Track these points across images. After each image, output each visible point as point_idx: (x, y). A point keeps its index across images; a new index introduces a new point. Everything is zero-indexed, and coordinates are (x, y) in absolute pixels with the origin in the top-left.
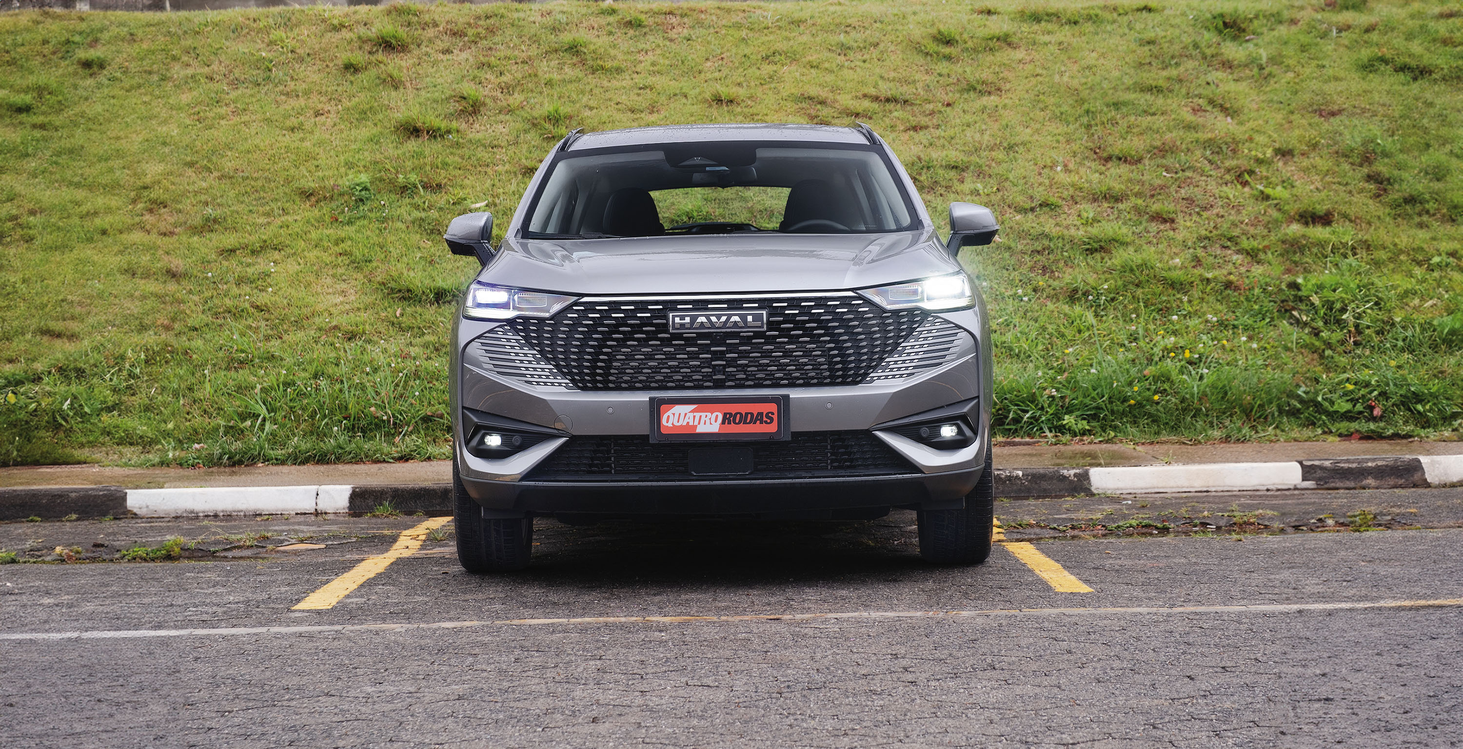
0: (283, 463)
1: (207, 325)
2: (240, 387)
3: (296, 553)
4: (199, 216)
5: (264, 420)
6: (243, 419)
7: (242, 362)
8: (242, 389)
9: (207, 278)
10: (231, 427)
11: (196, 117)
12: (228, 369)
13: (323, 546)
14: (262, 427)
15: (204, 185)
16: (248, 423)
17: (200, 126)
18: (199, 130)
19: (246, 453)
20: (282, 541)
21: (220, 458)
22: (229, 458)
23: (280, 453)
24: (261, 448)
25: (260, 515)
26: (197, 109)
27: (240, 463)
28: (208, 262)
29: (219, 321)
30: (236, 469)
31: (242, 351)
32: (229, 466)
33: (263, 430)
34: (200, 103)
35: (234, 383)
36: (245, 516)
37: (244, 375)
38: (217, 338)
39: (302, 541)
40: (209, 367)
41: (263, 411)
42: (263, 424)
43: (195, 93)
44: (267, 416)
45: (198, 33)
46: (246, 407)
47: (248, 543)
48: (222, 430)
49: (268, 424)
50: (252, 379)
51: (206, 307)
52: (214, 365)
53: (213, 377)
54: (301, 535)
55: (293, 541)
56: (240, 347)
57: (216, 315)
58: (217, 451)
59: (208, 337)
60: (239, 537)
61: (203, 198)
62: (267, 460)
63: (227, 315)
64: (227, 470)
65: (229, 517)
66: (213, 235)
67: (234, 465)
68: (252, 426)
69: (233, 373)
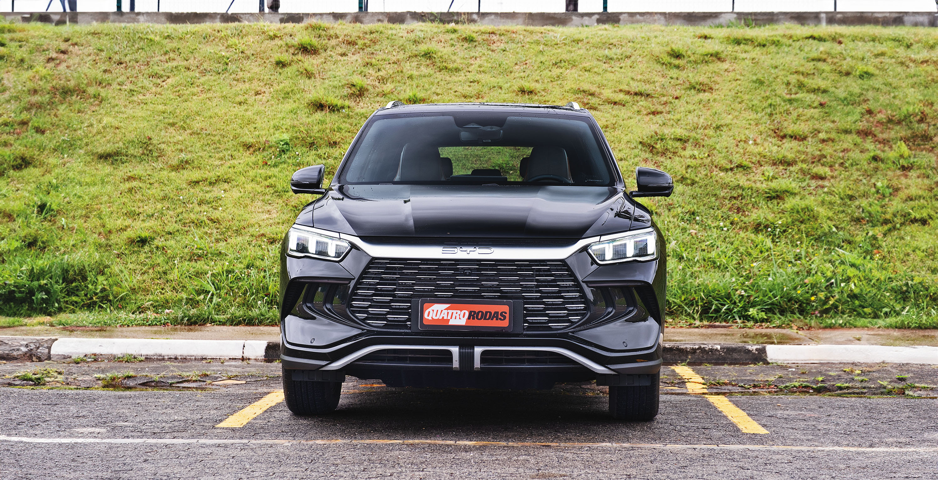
0: (224, 324)
1: (178, 231)
2: (197, 273)
3: (226, 386)
4: (176, 158)
5: (213, 295)
6: (199, 294)
7: (199, 256)
8: (199, 274)
9: (180, 200)
10: (191, 299)
11: (177, 94)
12: (190, 260)
13: (244, 382)
14: (211, 300)
15: (181, 138)
16: (202, 297)
17: (179, 99)
18: (179, 102)
19: (199, 317)
20: (217, 378)
21: (182, 320)
22: (188, 320)
23: (222, 317)
24: (210, 314)
25: (205, 359)
26: (178, 89)
27: (195, 323)
28: (181, 189)
29: (186, 229)
30: (193, 327)
31: (200, 249)
32: (188, 325)
33: (211, 302)
34: (180, 85)
35: (194, 270)
36: (195, 359)
37: (200, 265)
38: (184, 240)
39: (230, 378)
40: (178, 259)
41: (212, 289)
42: (211, 298)
43: (177, 78)
44: (215, 292)
45: (181, 39)
46: (201, 286)
47: (194, 379)
48: (184, 301)
49: (215, 297)
50: (206, 267)
51: (178, 219)
52: (182, 258)
53: (180, 265)
54: (230, 374)
55: (224, 378)
56: (199, 246)
57: (184, 224)
58: (180, 314)
59: (178, 239)
60: (188, 374)
61: (179, 147)
62: (213, 321)
63: (191, 224)
64: (186, 328)
65: (185, 359)
66: (185, 171)
67: (191, 325)
68: (205, 299)
69: (193, 264)
